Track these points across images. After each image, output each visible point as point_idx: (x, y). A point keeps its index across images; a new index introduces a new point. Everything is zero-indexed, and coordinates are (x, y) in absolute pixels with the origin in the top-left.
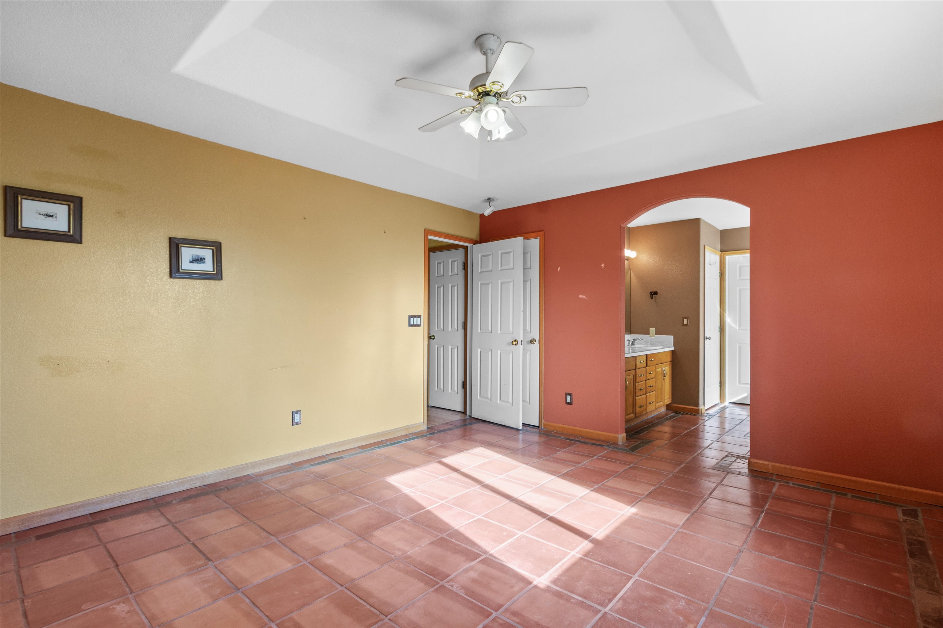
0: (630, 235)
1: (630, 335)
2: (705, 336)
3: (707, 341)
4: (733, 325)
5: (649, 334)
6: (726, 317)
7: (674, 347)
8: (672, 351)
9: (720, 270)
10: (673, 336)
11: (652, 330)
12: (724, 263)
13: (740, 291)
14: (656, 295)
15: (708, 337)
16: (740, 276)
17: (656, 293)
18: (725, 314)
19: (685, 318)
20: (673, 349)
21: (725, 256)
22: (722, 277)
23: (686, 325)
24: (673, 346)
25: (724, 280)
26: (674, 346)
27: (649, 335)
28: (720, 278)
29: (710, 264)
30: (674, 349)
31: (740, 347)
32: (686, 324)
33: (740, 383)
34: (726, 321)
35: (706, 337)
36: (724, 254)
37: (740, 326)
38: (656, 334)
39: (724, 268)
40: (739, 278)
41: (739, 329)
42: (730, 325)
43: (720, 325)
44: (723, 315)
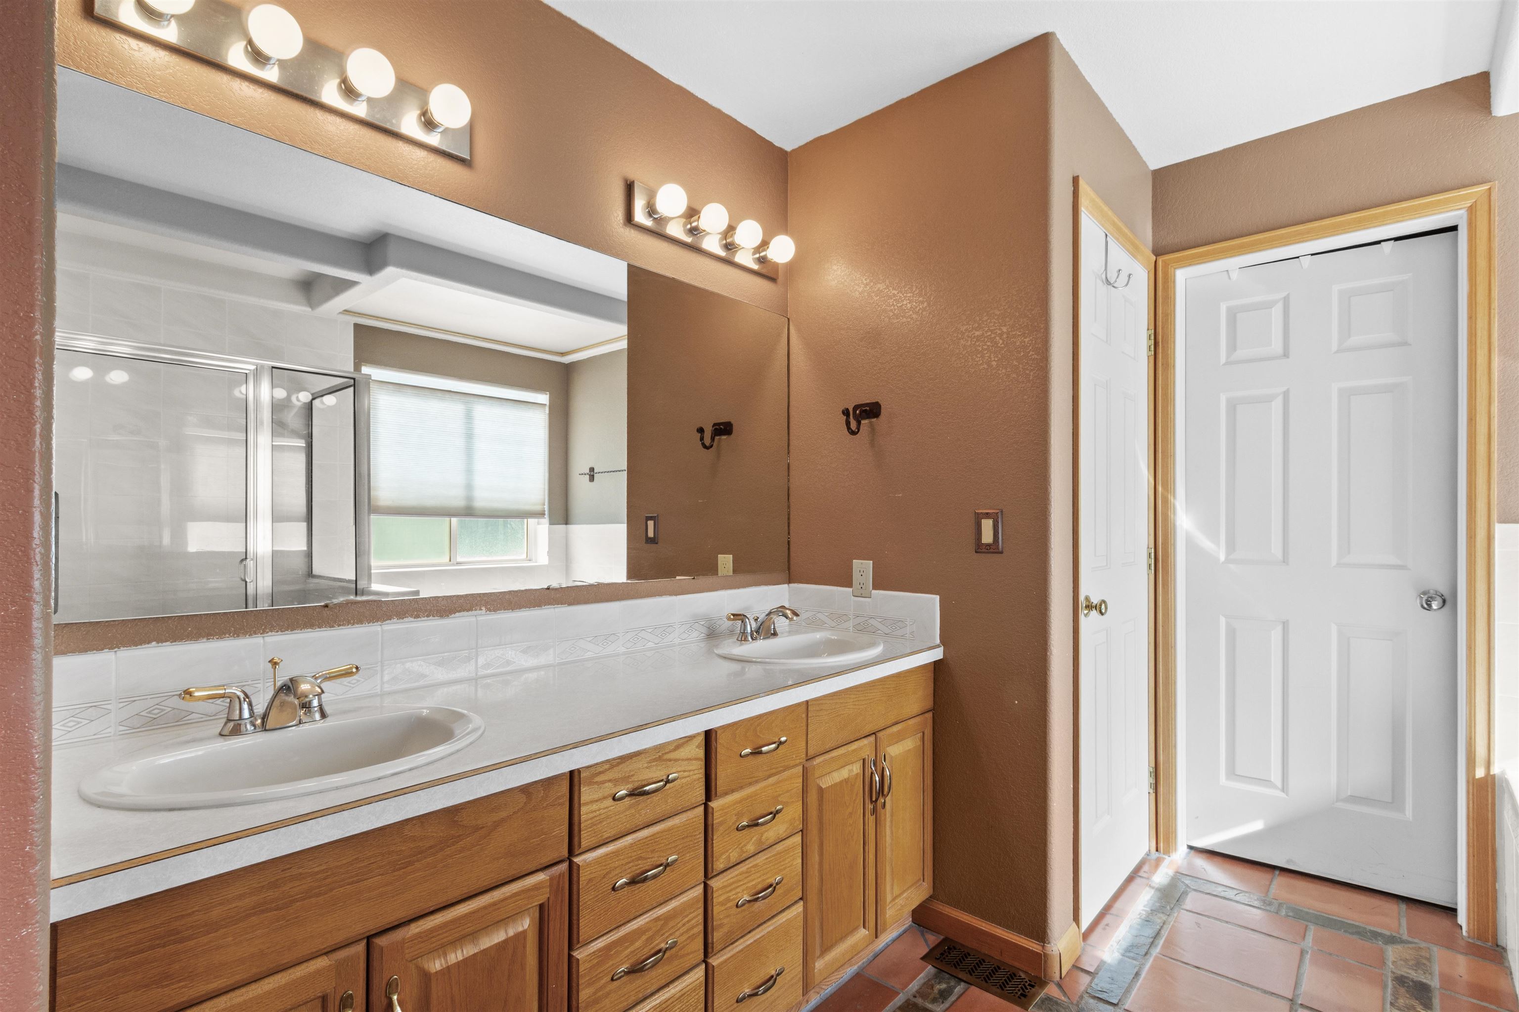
0: (787, 183)
1: (786, 585)
2: (1082, 598)
3: (1089, 622)
4: (1206, 544)
5: (849, 584)
6: (1175, 513)
7: (942, 648)
8: (937, 665)
9: (1152, 327)
10: (937, 598)
11: (863, 568)
12: (1170, 299)
13: (1232, 407)
14: (874, 420)
15: (1095, 600)
16: (1232, 346)
17: (871, 411)
18: (1171, 498)
19: (987, 516)
20: (937, 654)
21: (1171, 270)
22: (1160, 356)
23: (993, 549)
24: (938, 641)
25: (1169, 366)
26: (944, 641)
27: (850, 590)
28: (1152, 358)
29: (1108, 282)
30: (941, 657)
31: (1231, 634)
32: (988, 545)
33: (1232, 773)
34: (1174, 525)
35: (1087, 599)
36: (1166, 265)
37: (1231, 546)
38: (875, 587)
39: (1170, 316)
40: (1228, 357)
41: (1228, 561)
42: (1190, 543)
43: (1152, 545)
44: (1166, 501)
